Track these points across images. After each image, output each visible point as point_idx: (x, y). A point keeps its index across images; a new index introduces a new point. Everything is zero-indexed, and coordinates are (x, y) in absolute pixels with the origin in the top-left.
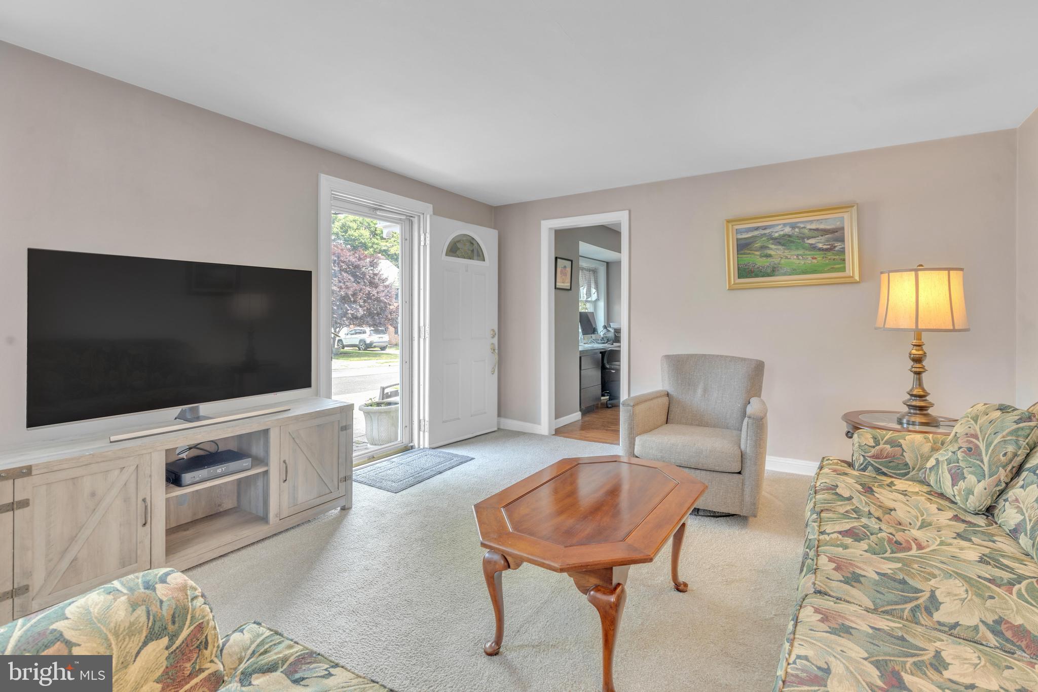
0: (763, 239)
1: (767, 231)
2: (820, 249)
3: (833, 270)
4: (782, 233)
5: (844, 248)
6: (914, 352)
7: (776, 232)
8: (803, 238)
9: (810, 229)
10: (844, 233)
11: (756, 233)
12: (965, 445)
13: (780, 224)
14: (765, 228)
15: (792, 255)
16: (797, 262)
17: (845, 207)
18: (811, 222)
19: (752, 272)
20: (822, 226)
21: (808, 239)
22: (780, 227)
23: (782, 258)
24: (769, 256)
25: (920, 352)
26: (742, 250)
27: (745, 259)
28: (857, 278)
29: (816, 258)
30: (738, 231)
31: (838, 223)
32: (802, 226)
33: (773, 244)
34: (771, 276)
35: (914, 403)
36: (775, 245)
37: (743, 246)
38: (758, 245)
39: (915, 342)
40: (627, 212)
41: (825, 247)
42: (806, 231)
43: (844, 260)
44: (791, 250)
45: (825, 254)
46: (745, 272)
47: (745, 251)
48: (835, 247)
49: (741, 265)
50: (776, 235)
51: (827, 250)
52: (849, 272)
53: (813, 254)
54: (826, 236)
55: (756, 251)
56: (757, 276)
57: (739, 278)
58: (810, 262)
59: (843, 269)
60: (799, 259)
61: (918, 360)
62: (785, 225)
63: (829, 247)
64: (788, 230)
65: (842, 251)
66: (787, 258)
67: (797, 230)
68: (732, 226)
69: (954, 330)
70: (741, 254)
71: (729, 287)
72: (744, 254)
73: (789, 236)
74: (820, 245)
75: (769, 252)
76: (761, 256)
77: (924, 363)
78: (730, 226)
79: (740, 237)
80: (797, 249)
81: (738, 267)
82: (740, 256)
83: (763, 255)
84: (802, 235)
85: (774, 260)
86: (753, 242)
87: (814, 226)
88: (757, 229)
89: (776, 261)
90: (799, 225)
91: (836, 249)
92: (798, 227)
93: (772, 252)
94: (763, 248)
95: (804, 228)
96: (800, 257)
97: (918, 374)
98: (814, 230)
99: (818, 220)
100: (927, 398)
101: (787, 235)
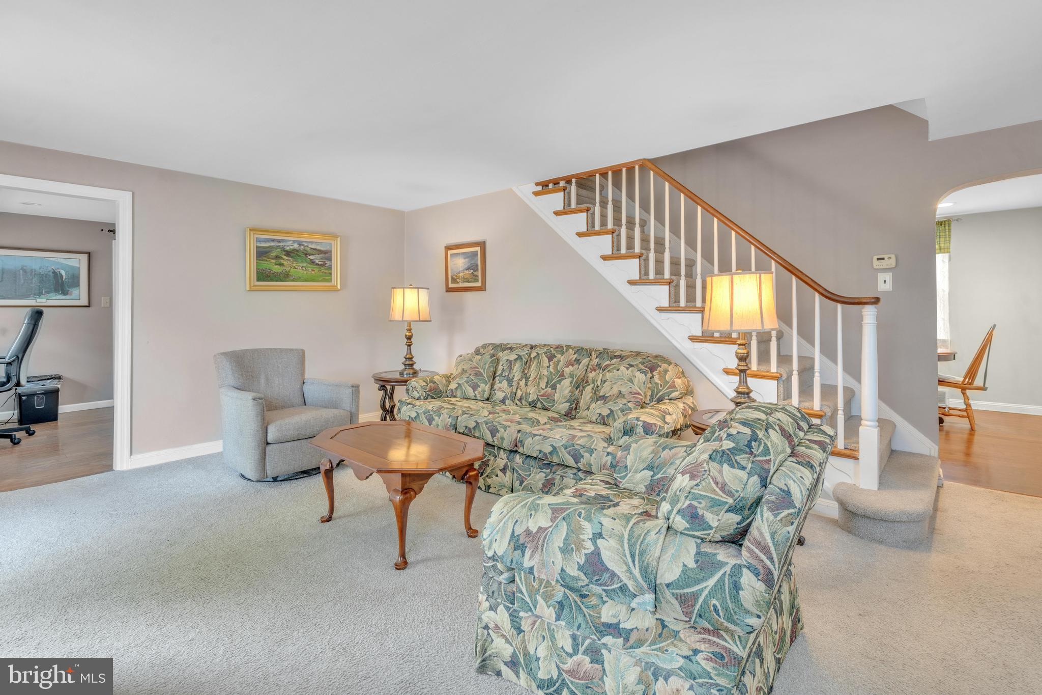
0: (278, 250)
1: (281, 244)
2: (317, 264)
3: (324, 280)
4: (292, 247)
5: (331, 265)
6: (407, 334)
7: (288, 246)
8: (306, 254)
9: (311, 248)
10: (331, 255)
11: (272, 244)
12: (473, 373)
13: (291, 241)
14: (280, 241)
15: (299, 266)
16: (302, 272)
17: (334, 236)
18: (312, 243)
19: (268, 276)
20: (318, 248)
21: (309, 255)
22: (291, 242)
23: (291, 267)
24: (281, 265)
25: (410, 334)
26: (260, 257)
27: (263, 265)
28: (339, 287)
29: (314, 271)
30: (258, 240)
31: (328, 247)
32: (306, 245)
33: (285, 255)
34: (283, 281)
35: (407, 363)
36: (287, 256)
37: (262, 254)
38: (274, 254)
39: (408, 328)
40: (131, 193)
41: (320, 263)
42: (308, 249)
43: (331, 274)
44: (298, 262)
45: (320, 268)
46: (263, 276)
47: (264, 258)
48: (326, 263)
49: (259, 269)
50: (288, 248)
51: (321, 265)
52: (333, 283)
53: (312, 268)
54: (321, 255)
55: (272, 259)
56: (272, 280)
57: (257, 281)
58: (310, 273)
59: (330, 281)
60: (303, 270)
61: (409, 338)
62: (294, 242)
63: (322, 263)
64: (296, 246)
65: (330, 268)
66: (295, 268)
67: (302, 247)
68: (254, 234)
69: (420, 321)
70: (260, 260)
71: (250, 288)
72: (262, 260)
73: (297, 251)
74: (317, 261)
75: (282, 261)
76: (276, 264)
77: (412, 340)
78: (252, 233)
79: (259, 245)
80: (302, 262)
81: (257, 271)
82: (258, 261)
83: (277, 263)
84: (306, 252)
85: (285, 268)
86: (269, 251)
87: (313, 246)
88: (273, 240)
89: (288, 269)
90: (304, 243)
91: (327, 265)
92: (303, 245)
93: (285, 262)
94: (277, 257)
95: (307, 246)
96: (304, 268)
97: (409, 346)
98: (313, 249)
99: (316, 242)
100: (413, 359)
101: (295, 250)
